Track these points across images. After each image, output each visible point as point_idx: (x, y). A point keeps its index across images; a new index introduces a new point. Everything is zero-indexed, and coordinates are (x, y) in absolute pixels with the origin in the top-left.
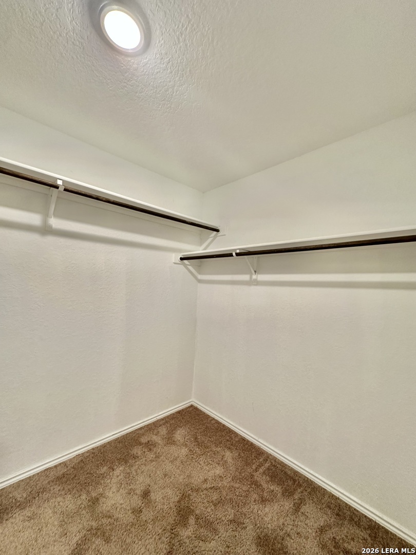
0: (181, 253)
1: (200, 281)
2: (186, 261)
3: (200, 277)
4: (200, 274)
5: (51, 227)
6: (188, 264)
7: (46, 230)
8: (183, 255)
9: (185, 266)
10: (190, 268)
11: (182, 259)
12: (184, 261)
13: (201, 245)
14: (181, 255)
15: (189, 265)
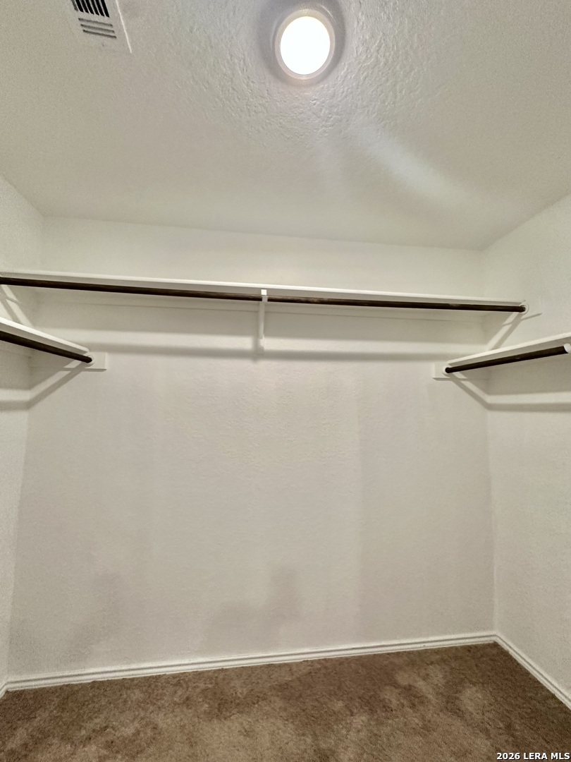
0: (447, 360)
1: (490, 407)
2: (457, 374)
3: (490, 399)
4: (489, 393)
5: (262, 349)
6: (463, 377)
7: (258, 354)
8: (450, 364)
9: (457, 381)
10: (468, 384)
11: (449, 370)
12: (454, 373)
13: (485, 340)
14: (447, 364)
15: (464, 380)
